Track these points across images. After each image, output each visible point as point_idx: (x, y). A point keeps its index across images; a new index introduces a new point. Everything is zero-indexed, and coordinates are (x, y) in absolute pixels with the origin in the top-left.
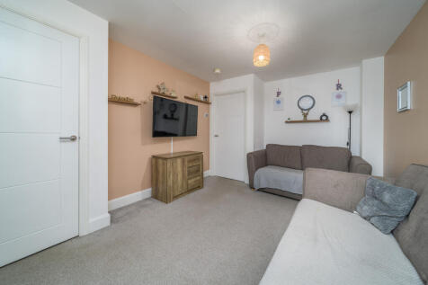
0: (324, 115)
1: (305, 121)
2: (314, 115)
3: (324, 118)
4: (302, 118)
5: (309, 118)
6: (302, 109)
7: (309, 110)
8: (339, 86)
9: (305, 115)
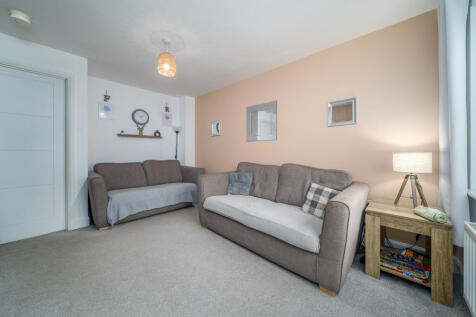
0: (157, 132)
1: (140, 136)
2: (148, 131)
3: (157, 135)
4: (137, 133)
5: (145, 133)
6: (138, 123)
7: (144, 124)
8: (167, 109)
9: (141, 130)
